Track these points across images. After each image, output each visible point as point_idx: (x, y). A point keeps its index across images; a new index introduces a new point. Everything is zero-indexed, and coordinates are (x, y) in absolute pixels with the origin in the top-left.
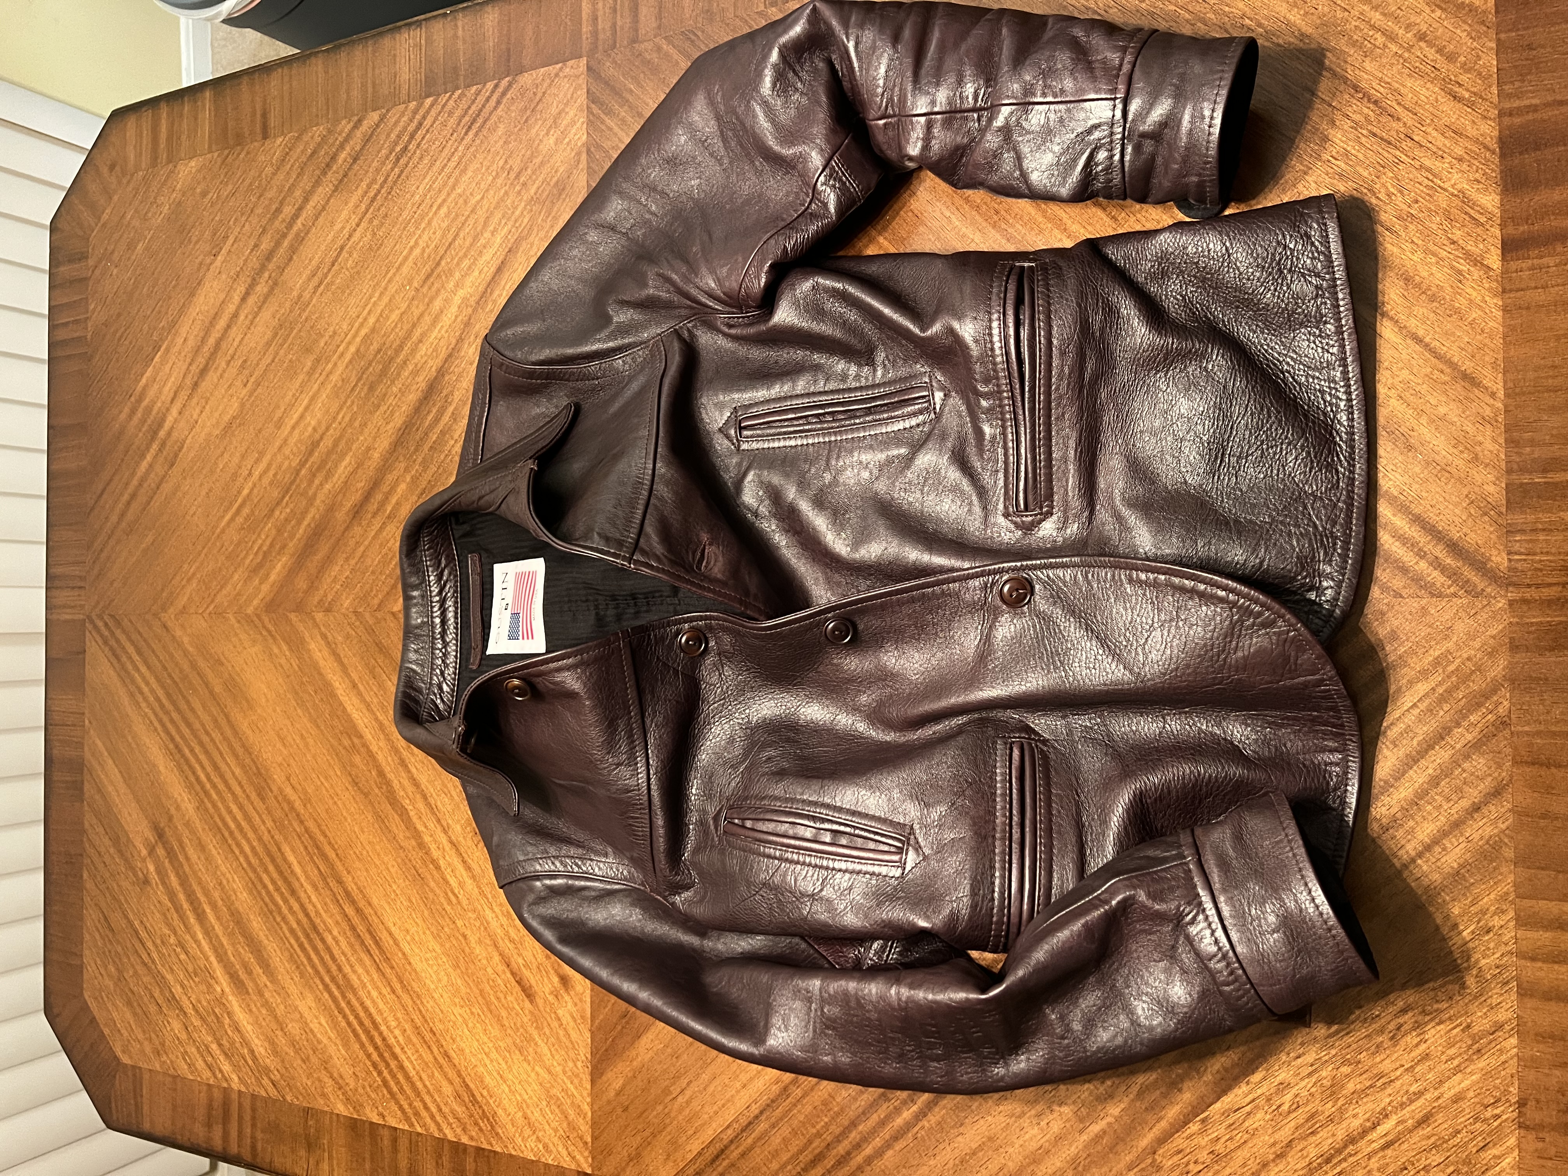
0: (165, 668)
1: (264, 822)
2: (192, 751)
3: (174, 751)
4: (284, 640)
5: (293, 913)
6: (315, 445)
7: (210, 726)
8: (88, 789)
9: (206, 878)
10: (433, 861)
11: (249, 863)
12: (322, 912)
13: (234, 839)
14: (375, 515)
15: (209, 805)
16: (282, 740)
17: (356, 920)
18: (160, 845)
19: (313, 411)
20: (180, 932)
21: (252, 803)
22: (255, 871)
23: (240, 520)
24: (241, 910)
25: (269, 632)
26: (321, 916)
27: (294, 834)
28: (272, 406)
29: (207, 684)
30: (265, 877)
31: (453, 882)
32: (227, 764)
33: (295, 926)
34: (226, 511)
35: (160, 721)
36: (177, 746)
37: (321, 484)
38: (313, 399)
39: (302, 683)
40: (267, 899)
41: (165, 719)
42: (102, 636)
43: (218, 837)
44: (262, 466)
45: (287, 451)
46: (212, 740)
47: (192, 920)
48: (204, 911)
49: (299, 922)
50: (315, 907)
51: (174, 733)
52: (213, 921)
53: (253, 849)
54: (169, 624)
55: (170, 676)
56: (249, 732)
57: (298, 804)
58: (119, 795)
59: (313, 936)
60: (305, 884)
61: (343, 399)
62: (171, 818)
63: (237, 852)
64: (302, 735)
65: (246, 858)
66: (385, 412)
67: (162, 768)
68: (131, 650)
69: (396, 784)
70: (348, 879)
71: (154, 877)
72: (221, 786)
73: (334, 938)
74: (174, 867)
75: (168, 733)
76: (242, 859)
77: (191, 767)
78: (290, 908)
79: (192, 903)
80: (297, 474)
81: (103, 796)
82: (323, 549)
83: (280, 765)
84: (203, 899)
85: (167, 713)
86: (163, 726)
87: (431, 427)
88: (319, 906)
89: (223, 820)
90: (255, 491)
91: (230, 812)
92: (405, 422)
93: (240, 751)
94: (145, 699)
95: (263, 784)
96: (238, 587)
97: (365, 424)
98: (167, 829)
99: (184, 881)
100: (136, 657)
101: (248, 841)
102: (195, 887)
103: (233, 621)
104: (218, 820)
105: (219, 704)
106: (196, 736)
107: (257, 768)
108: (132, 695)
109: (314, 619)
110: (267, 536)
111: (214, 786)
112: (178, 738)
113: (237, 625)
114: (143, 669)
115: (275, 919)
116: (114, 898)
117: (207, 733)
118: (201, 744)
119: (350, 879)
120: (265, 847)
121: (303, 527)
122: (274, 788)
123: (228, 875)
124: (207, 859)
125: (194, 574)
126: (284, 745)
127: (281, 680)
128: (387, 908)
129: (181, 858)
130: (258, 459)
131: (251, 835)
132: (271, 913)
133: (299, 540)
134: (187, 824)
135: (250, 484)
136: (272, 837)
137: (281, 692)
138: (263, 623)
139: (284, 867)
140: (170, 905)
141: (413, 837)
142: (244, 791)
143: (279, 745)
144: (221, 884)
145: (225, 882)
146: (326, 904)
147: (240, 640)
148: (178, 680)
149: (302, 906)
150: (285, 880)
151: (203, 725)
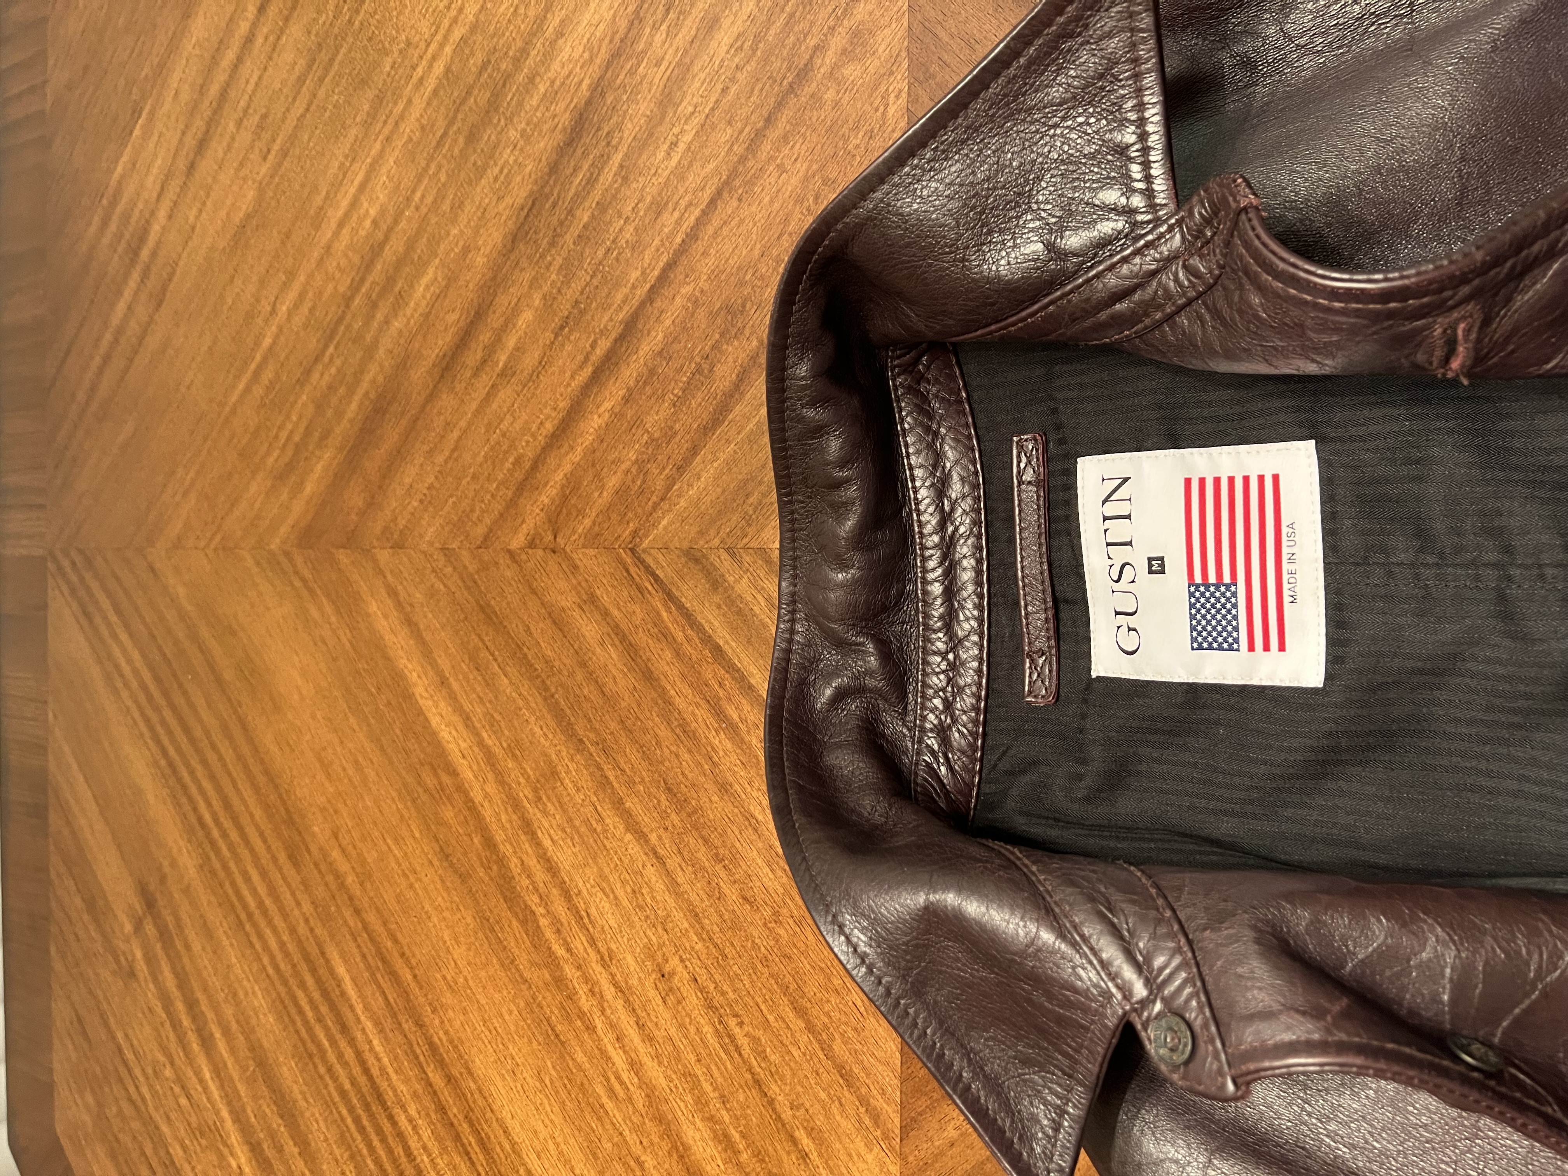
0: (153, 637)
1: (298, 904)
2: (192, 772)
3: (168, 771)
4: (328, 596)
5: (345, 1065)
6: (377, 249)
7: (217, 737)
8: (53, 818)
9: (215, 982)
10: (581, 1015)
11: (277, 968)
12: (390, 1070)
13: (255, 925)
14: (477, 372)
15: (217, 865)
16: (325, 766)
17: (447, 1096)
18: (149, 919)
19: (372, 190)
20: (178, 1062)
21: (280, 869)
22: (285, 983)
23: (258, 391)
24: (266, 1044)
25: (304, 580)
26: (389, 1079)
27: (345, 930)
28: (307, 189)
29: (212, 666)
30: (300, 994)
31: (619, 1060)
32: (243, 800)
33: (347, 1086)
34: (237, 377)
35: (147, 720)
36: (171, 764)
37: (387, 322)
38: (373, 169)
39: (358, 672)
40: (303, 1031)
41: (155, 719)
42: (68, 582)
43: (232, 918)
44: (292, 295)
45: (331, 265)
46: (221, 758)
47: (195, 1047)
48: (212, 1035)
49: (353, 1083)
50: (379, 1060)
51: (166, 741)
52: (226, 1055)
53: (282, 945)
54: (158, 566)
55: (160, 648)
56: (274, 749)
57: (350, 879)
58: (93, 834)
59: (376, 1108)
60: (362, 1018)
61: (423, 163)
62: (163, 879)
63: (258, 946)
64: (356, 762)
65: (272, 958)
66: (496, 179)
67: (151, 797)
68: (106, 604)
69: (514, 864)
70: (433, 1021)
71: (141, 966)
72: (234, 835)
73: (411, 1120)
74: (168, 956)
75: (158, 742)
76: (266, 960)
77: (190, 799)
78: (340, 1056)
79: (194, 1019)
80: (348, 306)
81: (73, 833)
82: (391, 436)
83: (323, 810)
84: (210, 1015)
85: (157, 709)
86: (152, 729)
87: (580, 197)
88: (385, 1060)
89: (238, 893)
90: (282, 339)
91: (248, 879)
92: (532, 193)
93: (261, 779)
94: (126, 685)
95: (297, 838)
96: (257, 505)
97: (461, 205)
98: (158, 895)
99: (182, 983)
100: (113, 618)
101: (275, 930)
102: (199, 995)
103: (250, 562)
104: (230, 891)
105: (229, 699)
106: (197, 750)
107: (287, 811)
108: (108, 678)
109: (375, 561)
110: (300, 417)
111: (225, 835)
112: (171, 751)
113: (255, 570)
114: (124, 637)
115: (315, 1067)
116: (91, 992)
117: (214, 747)
118: (204, 762)
119: (437, 1022)
120: (299, 942)
121: (357, 398)
122: (314, 849)
123: (245, 983)
124: (215, 952)
125: (192, 484)
126: (329, 776)
127: (322, 665)
128: (500, 1084)
129: (179, 944)
130: (285, 284)
131: (278, 921)
132: (311, 1056)
133: (351, 421)
134: (187, 891)
135: (274, 328)
136: (312, 930)
137: (324, 684)
138: (294, 566)
139: (331, 984)
140: (164, 1016)
141: (547, 965)
142: (269, 848)
143: (321, 776)
144: (235, 995)
145: (241, 995)
146: (396, 1058)
147: (260, 594)
148: (169, 656)
149: (358, 1054)
150: (333, 1007)
151: (207, 733)
